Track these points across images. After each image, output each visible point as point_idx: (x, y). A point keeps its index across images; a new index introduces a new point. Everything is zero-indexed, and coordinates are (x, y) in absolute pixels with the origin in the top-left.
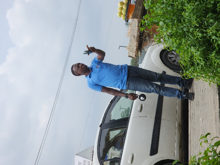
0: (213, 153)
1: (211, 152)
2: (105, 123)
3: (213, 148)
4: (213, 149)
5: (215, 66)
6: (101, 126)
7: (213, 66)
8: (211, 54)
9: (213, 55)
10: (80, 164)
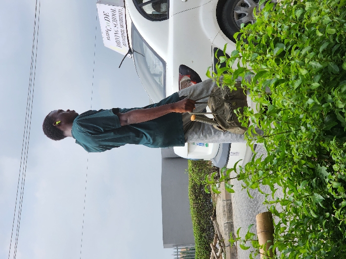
10: (107, 15)
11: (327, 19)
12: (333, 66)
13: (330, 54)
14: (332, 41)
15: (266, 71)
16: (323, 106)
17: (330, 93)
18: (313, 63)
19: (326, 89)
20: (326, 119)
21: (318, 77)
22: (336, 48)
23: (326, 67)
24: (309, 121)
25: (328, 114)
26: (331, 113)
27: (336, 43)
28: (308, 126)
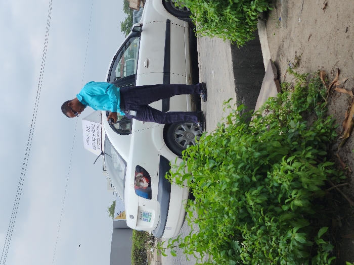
3: (236, 113)
5: (229, 22)
7: (228, 22)
8: (226, 10)
9: (228, 10)
10: (88, 128)
11: (244, 149)
12: (246, 178)
13: (244, 170)
14: (246, 162)
15: (202, 177)
16: (240, 203)
17: (244, 195)
18: (234, 175)
19: (242, 192)
20: (241, 211)
21: (237, 184)
22: (248, 166)
23: (242, 178)
24: (230, 212)
25: (242, 208)
26: (244, 207)
27: (248, 164)
28: (230, 215)
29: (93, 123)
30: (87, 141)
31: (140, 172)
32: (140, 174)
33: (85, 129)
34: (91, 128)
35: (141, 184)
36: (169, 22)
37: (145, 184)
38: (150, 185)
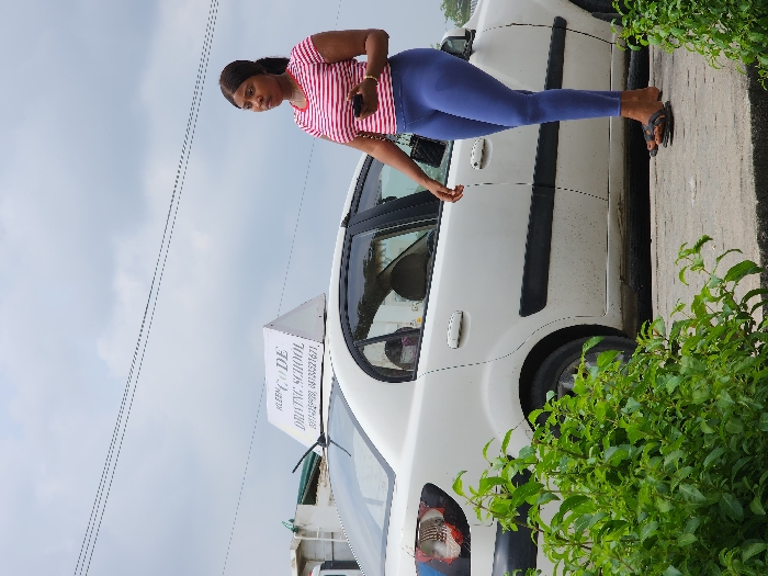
0: (721, 304)
1: (716, 300)
2: (360, 210)
3: (724, 288)
4: (721, 292)
6: (346, 222)
10: (282, 356)
11: (725, 399)
12: (731, 504)
13: (727, 476)
17: (715, 558)
21: (694, 524)
23: (717, 505)
27: (743, 454)
29: (299, 341)
30: (278, 396)
31: (438, 506)
32: (435, 514)
33: (270, 358)
34: (291, 355)
35: (439, 547)
36: (560, 26)
37: (449, 549)
38: (465, 553)
